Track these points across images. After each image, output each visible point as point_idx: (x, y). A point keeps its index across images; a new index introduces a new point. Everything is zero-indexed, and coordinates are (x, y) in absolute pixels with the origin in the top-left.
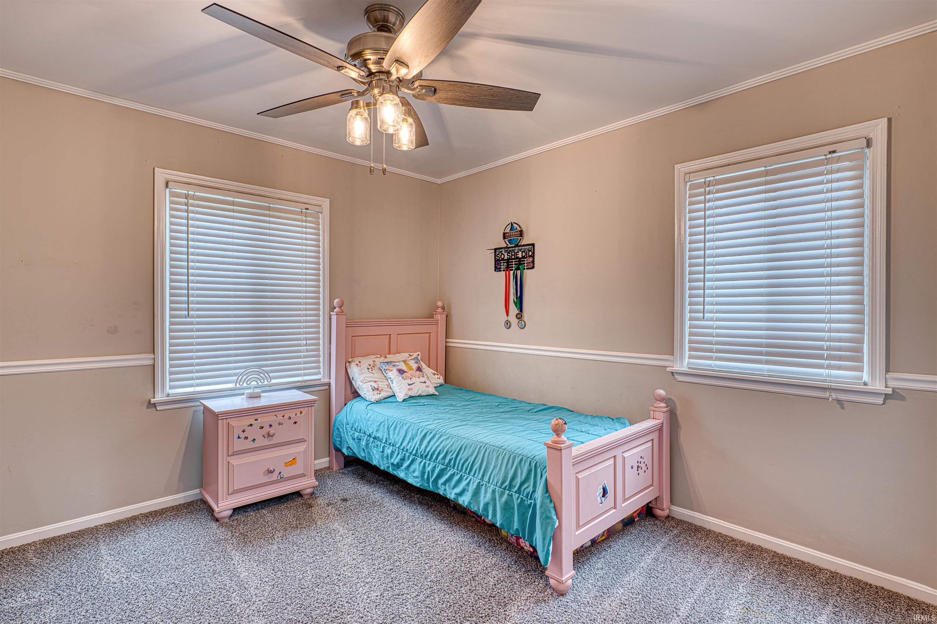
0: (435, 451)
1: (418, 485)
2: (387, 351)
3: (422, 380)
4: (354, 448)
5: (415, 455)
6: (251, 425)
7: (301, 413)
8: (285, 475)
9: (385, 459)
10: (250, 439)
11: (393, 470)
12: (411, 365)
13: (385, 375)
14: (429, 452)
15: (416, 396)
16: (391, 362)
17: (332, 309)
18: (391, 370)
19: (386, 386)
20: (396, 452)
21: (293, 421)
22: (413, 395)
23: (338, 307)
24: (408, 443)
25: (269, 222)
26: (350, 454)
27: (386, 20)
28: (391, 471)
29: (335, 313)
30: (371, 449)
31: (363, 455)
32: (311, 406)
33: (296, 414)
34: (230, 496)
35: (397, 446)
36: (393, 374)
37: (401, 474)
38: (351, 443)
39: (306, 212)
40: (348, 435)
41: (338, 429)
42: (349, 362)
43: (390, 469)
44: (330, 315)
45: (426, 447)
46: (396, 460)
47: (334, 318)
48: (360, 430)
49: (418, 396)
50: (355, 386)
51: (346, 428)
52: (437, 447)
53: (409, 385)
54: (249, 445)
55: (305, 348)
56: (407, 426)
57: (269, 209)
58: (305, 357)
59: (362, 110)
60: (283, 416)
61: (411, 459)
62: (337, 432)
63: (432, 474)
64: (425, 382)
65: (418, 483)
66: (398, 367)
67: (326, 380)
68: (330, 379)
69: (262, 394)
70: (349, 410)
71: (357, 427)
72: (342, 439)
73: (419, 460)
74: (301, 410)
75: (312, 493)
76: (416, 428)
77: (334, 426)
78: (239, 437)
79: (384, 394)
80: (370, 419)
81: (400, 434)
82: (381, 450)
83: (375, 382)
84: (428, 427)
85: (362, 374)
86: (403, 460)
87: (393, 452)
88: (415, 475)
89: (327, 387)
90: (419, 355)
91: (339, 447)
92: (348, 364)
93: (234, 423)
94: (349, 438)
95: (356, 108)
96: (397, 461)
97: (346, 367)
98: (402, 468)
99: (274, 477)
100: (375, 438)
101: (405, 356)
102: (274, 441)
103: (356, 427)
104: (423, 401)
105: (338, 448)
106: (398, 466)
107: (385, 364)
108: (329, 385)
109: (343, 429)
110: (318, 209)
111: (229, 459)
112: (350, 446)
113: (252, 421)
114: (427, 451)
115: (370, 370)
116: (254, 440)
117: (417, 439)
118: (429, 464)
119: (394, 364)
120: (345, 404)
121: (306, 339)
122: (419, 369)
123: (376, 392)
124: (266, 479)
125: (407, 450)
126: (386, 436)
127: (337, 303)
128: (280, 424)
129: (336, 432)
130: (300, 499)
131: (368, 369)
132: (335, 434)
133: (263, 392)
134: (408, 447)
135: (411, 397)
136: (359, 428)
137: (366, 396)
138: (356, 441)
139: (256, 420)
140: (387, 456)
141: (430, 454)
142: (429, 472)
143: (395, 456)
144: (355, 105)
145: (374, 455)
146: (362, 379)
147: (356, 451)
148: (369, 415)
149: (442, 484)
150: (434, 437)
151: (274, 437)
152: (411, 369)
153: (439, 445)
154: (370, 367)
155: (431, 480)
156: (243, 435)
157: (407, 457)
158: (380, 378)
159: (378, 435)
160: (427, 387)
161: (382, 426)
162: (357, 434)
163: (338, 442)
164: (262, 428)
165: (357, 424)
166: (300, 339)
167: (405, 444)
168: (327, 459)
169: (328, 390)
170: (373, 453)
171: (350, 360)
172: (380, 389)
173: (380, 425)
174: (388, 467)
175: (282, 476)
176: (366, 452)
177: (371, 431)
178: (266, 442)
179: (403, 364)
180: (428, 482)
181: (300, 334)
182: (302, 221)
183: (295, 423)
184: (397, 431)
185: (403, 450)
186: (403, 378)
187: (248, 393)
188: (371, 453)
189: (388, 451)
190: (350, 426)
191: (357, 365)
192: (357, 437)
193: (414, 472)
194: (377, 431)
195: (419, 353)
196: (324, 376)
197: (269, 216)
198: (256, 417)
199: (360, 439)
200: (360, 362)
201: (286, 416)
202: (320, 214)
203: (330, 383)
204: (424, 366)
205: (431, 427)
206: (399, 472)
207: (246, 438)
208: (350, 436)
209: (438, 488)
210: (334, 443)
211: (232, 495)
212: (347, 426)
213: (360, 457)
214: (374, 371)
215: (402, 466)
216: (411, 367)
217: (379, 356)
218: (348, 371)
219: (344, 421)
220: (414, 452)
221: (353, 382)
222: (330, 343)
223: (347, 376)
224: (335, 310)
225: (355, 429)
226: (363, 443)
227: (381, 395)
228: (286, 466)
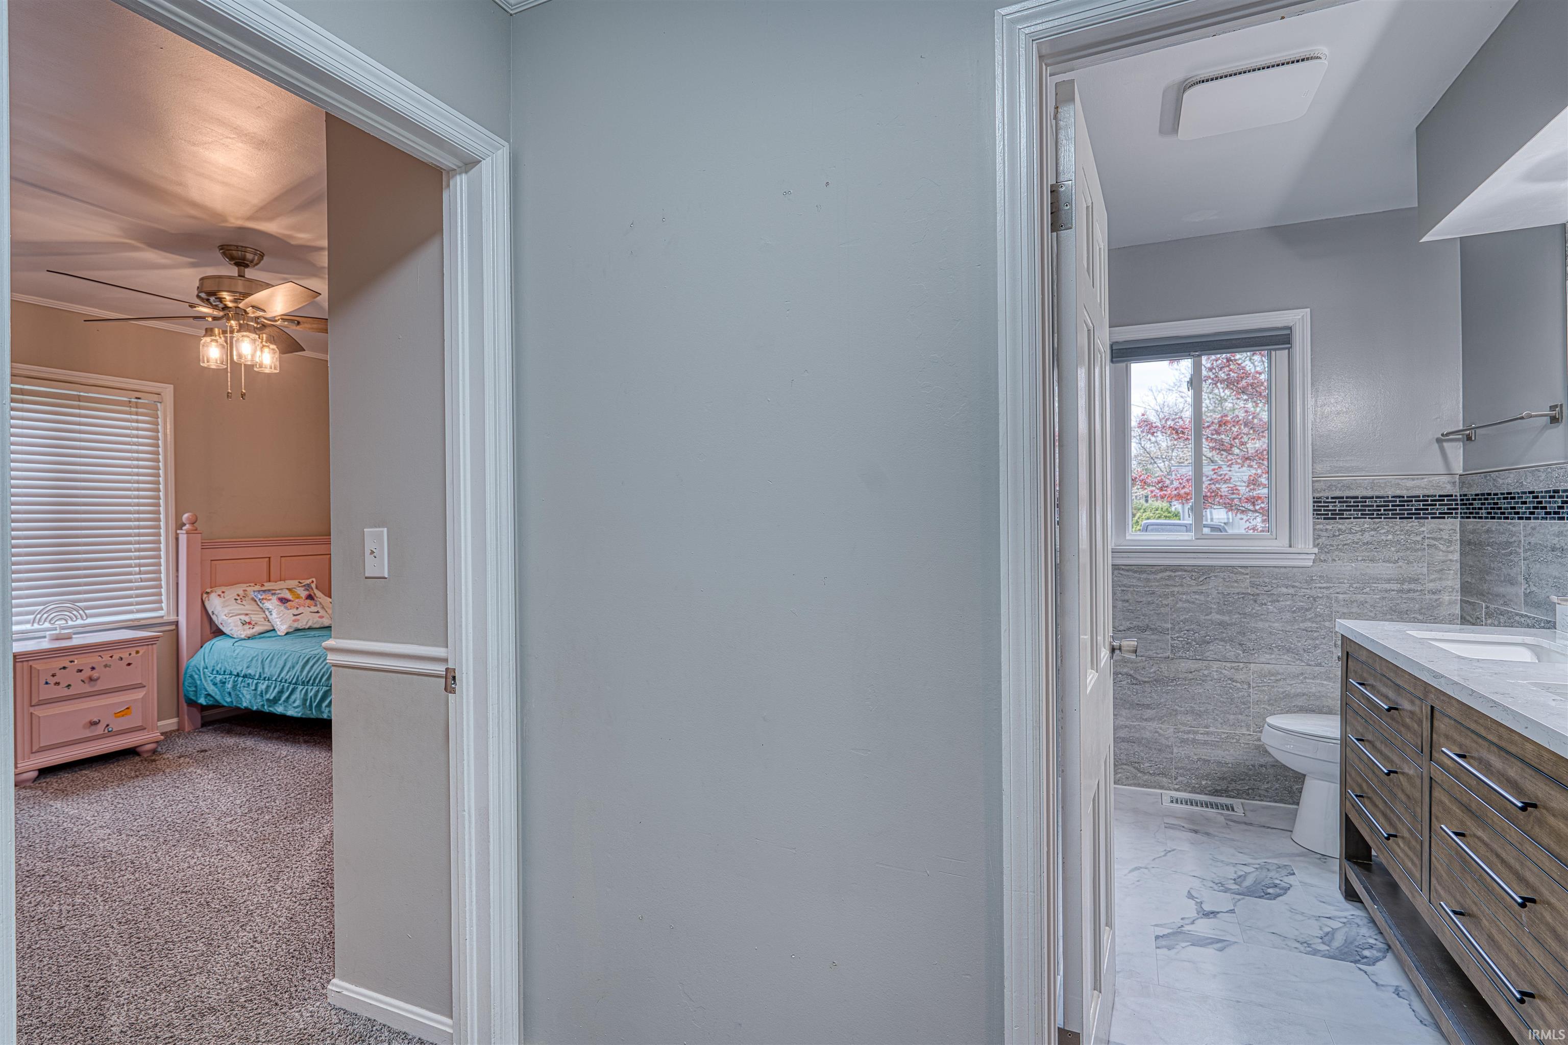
0: (318, 674)
1: (299, 715)
2: (265, 577)
3: (314, 609)
4: (216, 694)
5: (296, 683)
6: (64, 668)
7: (137, 652)
8: (115, 727)
9: (258, 697)
10: (64, 684)
11: (269, 706)
12: (299, 592)
13: (261, 605)
14: (311, 677)
15: (304, 629)
16: (269, 590)
17: (180, 526)
18: (270, 600)
19: (263, 620)
20: (273, 686)
21: (125, 662)
22: (299, 627)
23: (189, 524)
24: (288, 672)
25: (80, 416)
26: (211, 703)
27: (244, 258)
28: (266, 709)
29: (184, 532)
30: (240, 691)
31: (229, 700)
32: (152, 644)
33: (130, 654)
34: (33, 755)
35: (274, 679)
36: (272, 604)
37: (279, 709)
38: (211, 689)
39: (136, 402)
40: (206, 681)
41: (191, 676)
42: (208, 593)
43: (266, 707)
44: (177, 535)
45: (309, 672)
46: (271, 695)
47: (183, 538)
48: (225, 672)
49: (308, 629)
50: (216, 622)
51: (204, 673)
52: (321, 670)
53: (294, 615)
54: (62, 692)
55: (138, 576)
56: (286, 656)
57: (79, 399)
58: (137, 588)
59: (218, 337)
60: (111, 657)
61: (290, 689)
62: (190, 680)
63: (315, 698)
64: (318, 612)
65: (299, 713)
66: (279, 596)
67: (172, 618)
68: (178, 616)
69: (74, 636)
70: (207, 651)
71: (221, 669)
72: (199, 687)
73: (300, 687)
74: (137, 649)
75: (154, 752)
76: (298, 655)
77: (186, 673)
78: (47, 683)
79: (258, 629)
80: (239, 656)
81: (278, 666)
82: (253, 688)
83: (247, 614)
84: (312, 653)
85: (227, 606)
86: (281, 692)
87: (268, 687)
88: (295, 705)
89: (173, 627)
90: (313, 582)
91: (194, 698)
92: (205, 596)
93: (37, 665)
94: (208, 684)
95: (211, 336)
96: (273, 695)
97: (202, 599)
98: (280, 702)
99: (100, 730)
100: (245, 676)
101: (292, 583)
102: (98, 686)
103: (218, 669)
104: (312, 633)
105: (191, 700)
106: (275, 701)
107: (261, 593)
108: (177, 623)
109: (200, 676)
110: (156, 397)
111: (32, 710)
112: (211, 693)
113: (66, 663)
114: (309, 676)
115: (239, 601)
116: (69, 685)
117: (298, 667)
118: (312, 689)
119: (274, 592)
120: (202, 647)
121: (140, 565)
122: (310, 597)
123: (247, 626)
124: (88, 733)
125: (286, 680)
126: (259, 670)
127: (188, 518)
128: (106, 666)
129: (188, 681)
130: (137, 757)
131: (236, 599)
132: (186, 684)
133: (75, 634)
134: (288, 677)
135: (297, 630)
136: (223, 669)
137: (233, 632)
138: (219, 685)
139: (71, 662)
140: (262, 693)
141: (313, 678)
142: (311, 698)
143: (271, 690)
144: (209, 332)
145: (244, 696)
146: (226, 612)
147: (218, 697)
148: (237, 652)
149: (326, 706)
150: (317, 661)
151: (99, 681)
152: (298, 597)
153: (323, 668)
154: (238, 598)
155: (314, 705)
156: (52, 681)
157: (285, 688)
158: (254, 611)
159: (249, 671)
160: (321, 617)
161: (254, 661)
162: (219, 677)
163: (192, 693)
164: (81, 671)
165: (219, 666)
166: (130, 566)
167: (282, 675)
168: (175, 720)
169: (175, 631)
170: (243, 694)
171: (208, 590)
172: (253, 623)
173: (252, 660)
174: (263, 705)
175: (110, 729)
176: (233, 696)
177: (241, 669)
178: (87, 688)
179: (287, 591)
180: (311, 710)
181: (130, 558)
182: (130, 413)
183: (129, 664)
184: (273, 663)
185: (281, 681)
186: (286, 608)
187: (50, 635)
188: (241, 696)
189: (262, 687)
190: (210, 669)
191: (219, 595)
192: (220, 681)
193: (294, 702)
194: (248, 667)
195: (314, 580)
196: (168, 613)
197: (79, 408)
198: (71, 658)
199: (224, 683)
200: (223, 592)
201: (116, 657)
202: (159, 404)
203: (177, 622)
204: (318, 593)
205: (316, 652)
206: (276, 708)
207: (57, 684)
208: (209, 682)
209: (323, 712)
210: (185, 695)
211: (37, 754)
212: (206, 670)
213: (225, 704)
214: (244, 603)
215: (279, 700)
216: (298, 595)
217: (253, 584)
218: (207, 603)
219: (200, 665)
220: (294, 681)
221: (214, 617)
222: (177, 570)
223: (204, 613)
224: (184, 528)
225: (217, 671)
226: (229, 686)
227: (254, 630)
228: (116, 717)
